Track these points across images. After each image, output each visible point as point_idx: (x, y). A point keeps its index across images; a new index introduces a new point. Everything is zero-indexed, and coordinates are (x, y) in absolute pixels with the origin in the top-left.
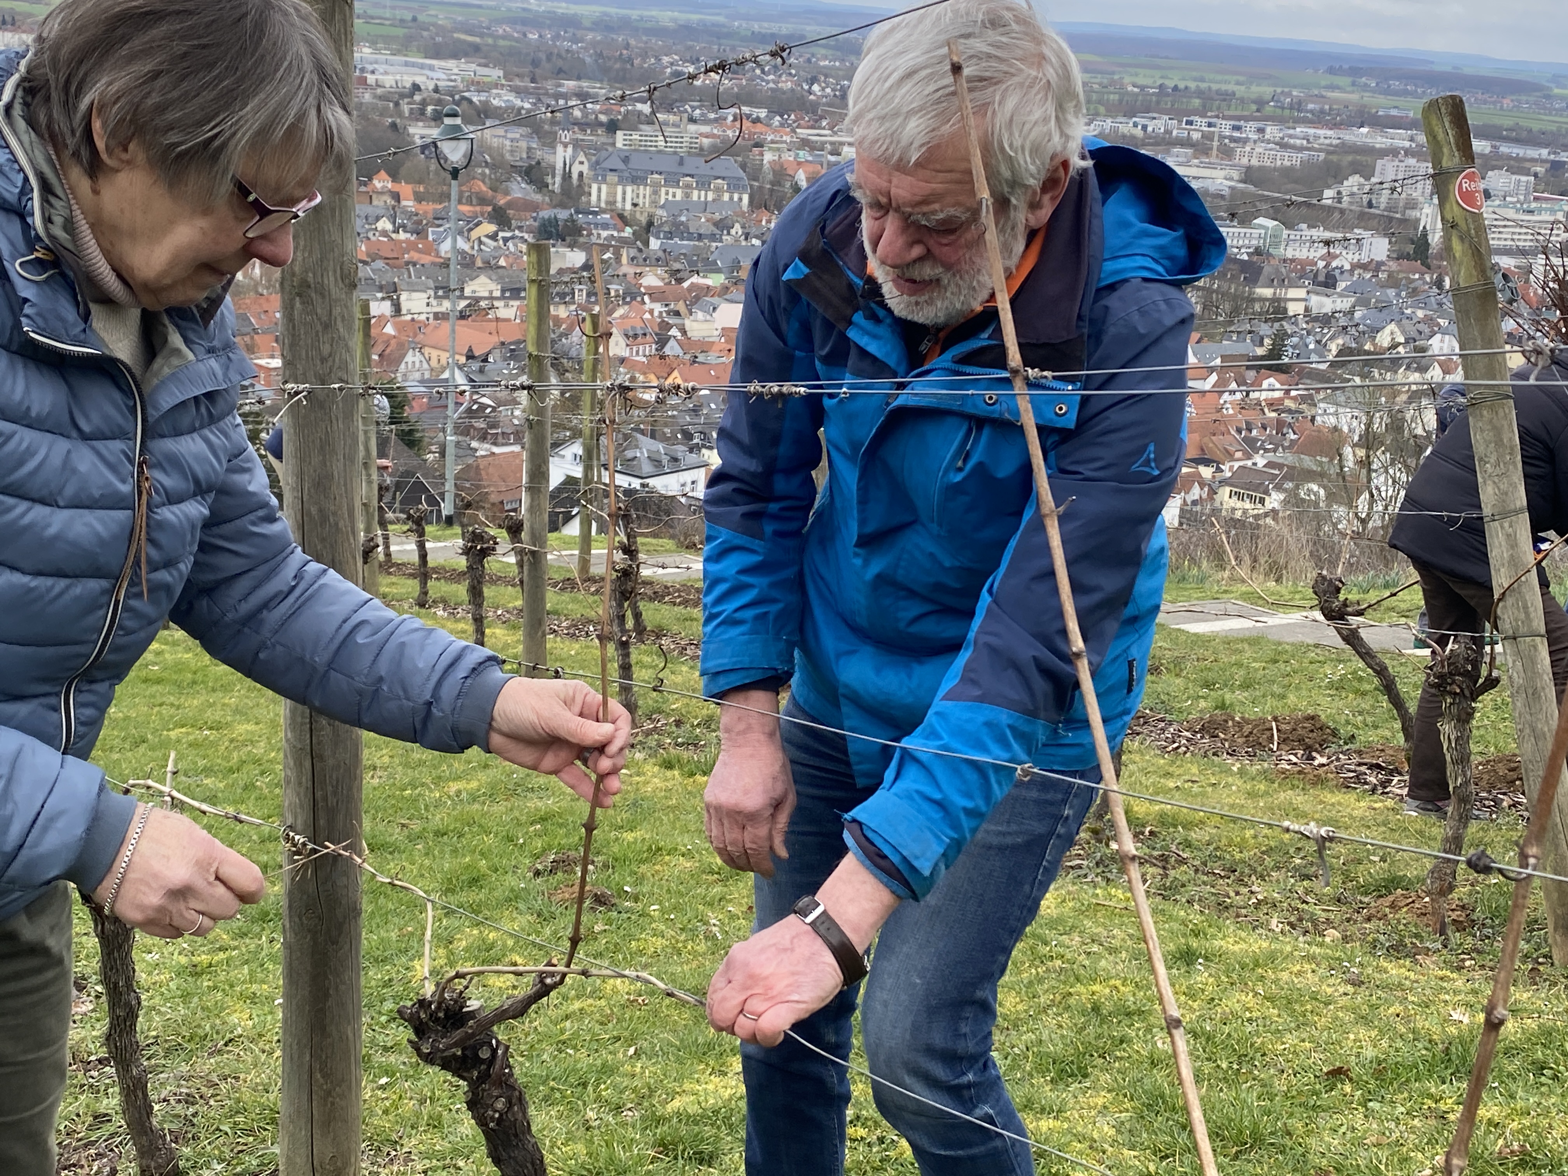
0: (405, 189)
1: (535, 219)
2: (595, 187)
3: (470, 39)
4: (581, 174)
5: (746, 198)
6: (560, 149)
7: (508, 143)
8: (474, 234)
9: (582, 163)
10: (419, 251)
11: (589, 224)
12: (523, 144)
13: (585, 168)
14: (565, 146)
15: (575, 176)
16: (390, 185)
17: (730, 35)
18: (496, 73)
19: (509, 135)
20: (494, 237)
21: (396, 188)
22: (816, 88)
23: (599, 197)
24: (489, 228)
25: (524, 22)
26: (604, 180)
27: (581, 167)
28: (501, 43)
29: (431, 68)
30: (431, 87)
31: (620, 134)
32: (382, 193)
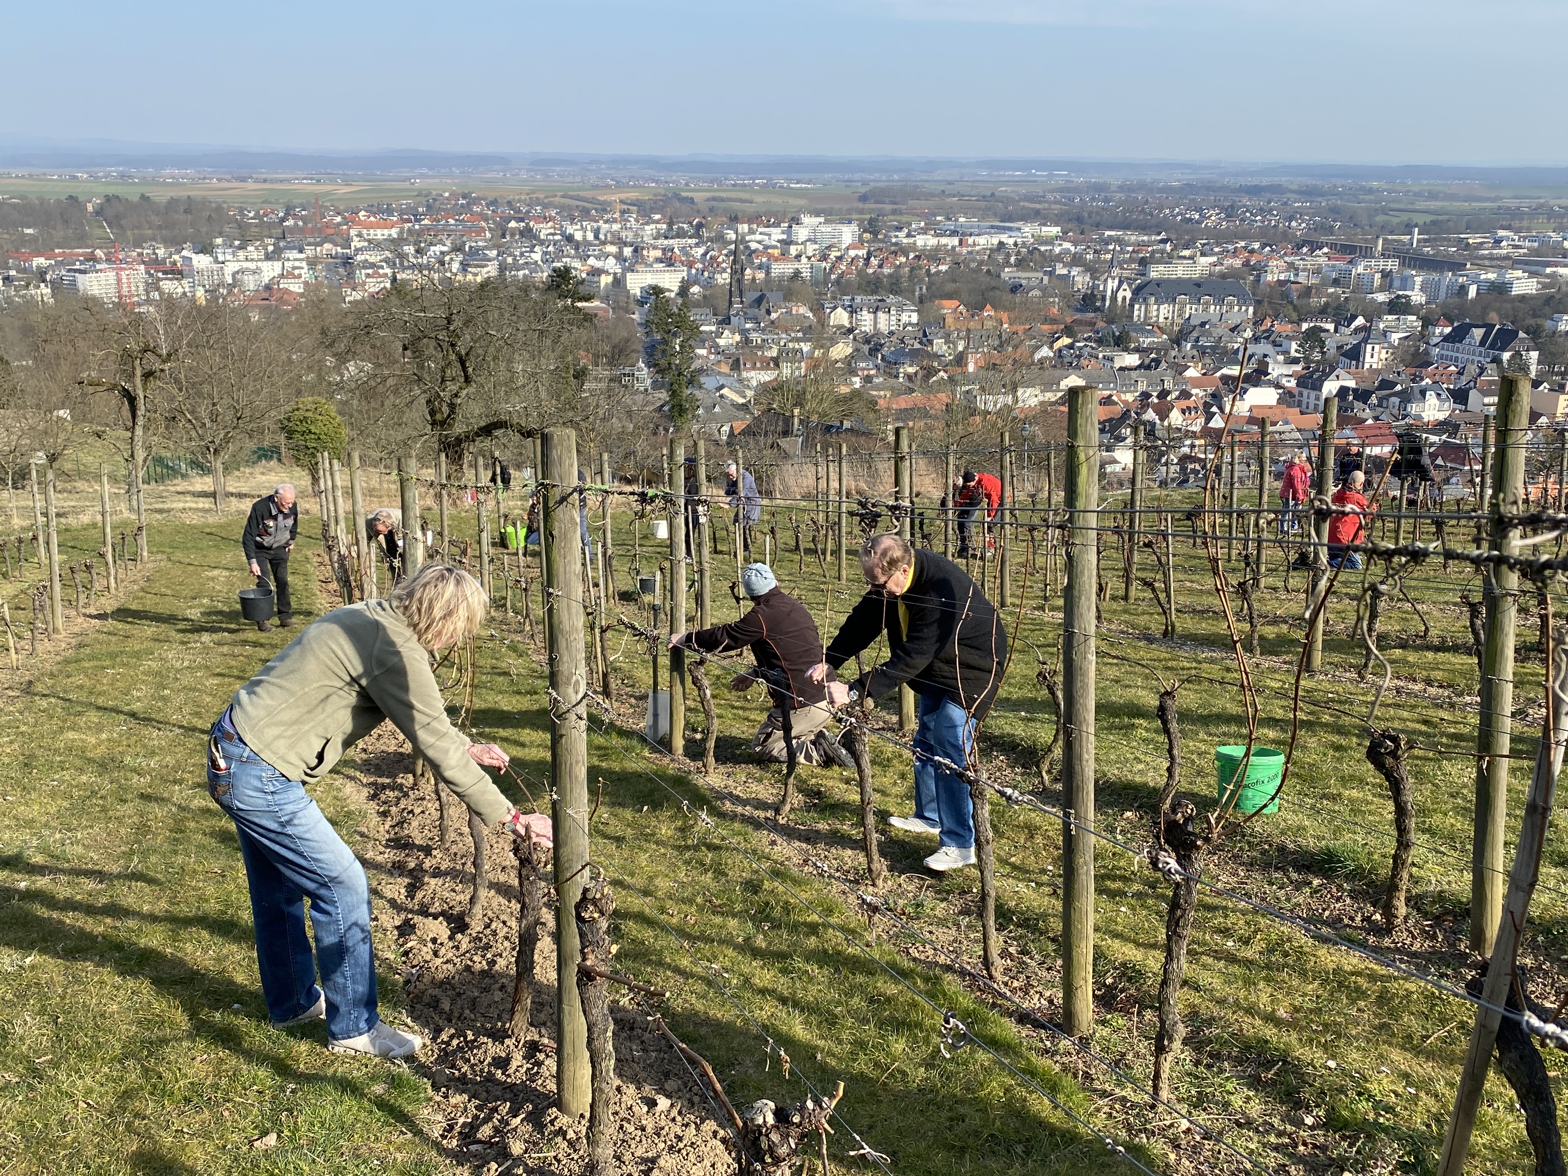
0: (1004, 316)
1: (1099, 333)
2: (1137, 307)
3: (1032, 206)
4: (1124, 298)
5: (1251, 310)
6: (1109, 281)
8: (1057, 345)
9: (1125, 290)
11: (1137, 334)
12: (1080, 279)
13: (1129, 295)
14: (1113, 279)
15: (1120, 299)
16: (992, 313)
17: (1223, 188)
18: (1055, 230)
19: (1070, 274)
20: (1070, 347)
21: (998, 316)
22: (1294, 224)
23: (1140, 315)
24: (1066, 341)
25: (1069, 190)
26: (1143, 302)
27: (1126, 294)
28: (1054, 206)
29: (1010, 229)
30: (1011, 241)
31: (1149, 269)
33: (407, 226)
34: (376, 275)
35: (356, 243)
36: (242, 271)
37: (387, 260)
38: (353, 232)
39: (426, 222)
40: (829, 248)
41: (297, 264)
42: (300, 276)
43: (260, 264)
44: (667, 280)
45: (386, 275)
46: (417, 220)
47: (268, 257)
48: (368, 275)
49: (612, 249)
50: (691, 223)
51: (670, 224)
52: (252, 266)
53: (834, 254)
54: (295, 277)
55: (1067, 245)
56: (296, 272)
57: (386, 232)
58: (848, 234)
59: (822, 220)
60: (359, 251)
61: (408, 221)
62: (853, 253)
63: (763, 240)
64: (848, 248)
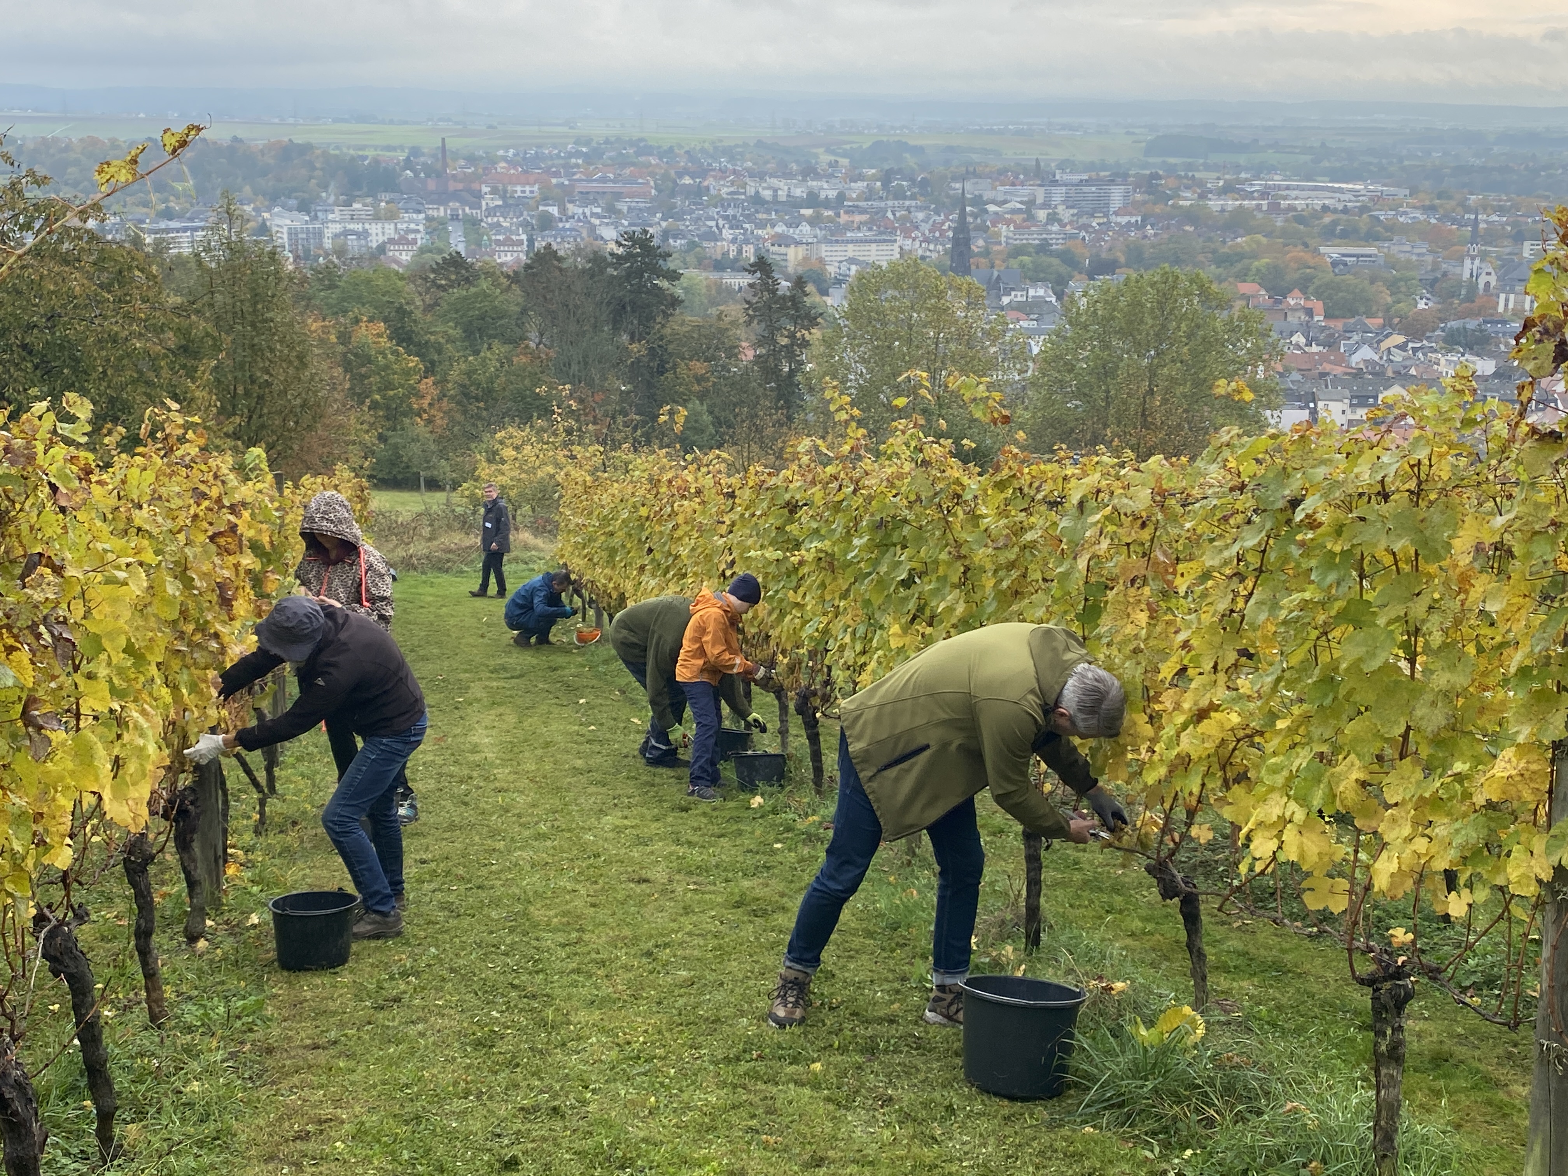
0: (1317, 306)
1: (1443, 330)
2: (1502, 296)
3: (1376, 160)
4: (1487, 284)
6: (1468, 262)
7: (1414, 258)
8: (1384, 345)
9: (1488, 274)
10: (1331, 362)
11: (1497, 333)
12: (1429, 258)
13: (1493, 280)
14: (1473, 258)
15: (1481, 286)
16: (1303, 302)
18: (1402, 192)
19: (1416, 251)
20: (1403, 347)
21: (1309, 305)
23: (1506, 305)
24: (1400, 339)
25: (1428, 141)
26: (1512, 291)
27: (1489, 278)
28: (1406, 162)
29: (1340, 191)
30: (1340, 208)
31: (1527, 244)
32: (1294, 310)
33: (554, 181)
34: (508, 242)
35: (490, 201)
36: (346, 233)
37: (526, 225)
38: (485, 189)
39: (578, 176)
40: (1092, 213)
41: (413, 226)
42: (414, 241)
43: (367, 226)
44: (873, 253)
45: (521, 243)
46: (565, 174)
47: (377, 218)
48: (498, 242)
49: (808, 212)
52: (358, 227)
53: (1097, 223)
54: (408, 243)
55: (1419, 215)
56: (411, 236)
57: (528, 189)
58: (1118, 196)
59: (1086, 176)
60: (491, 212)
61: (557, 174)
62: (1124, 220)
63: (1005, 202)
64: (1116, 213)
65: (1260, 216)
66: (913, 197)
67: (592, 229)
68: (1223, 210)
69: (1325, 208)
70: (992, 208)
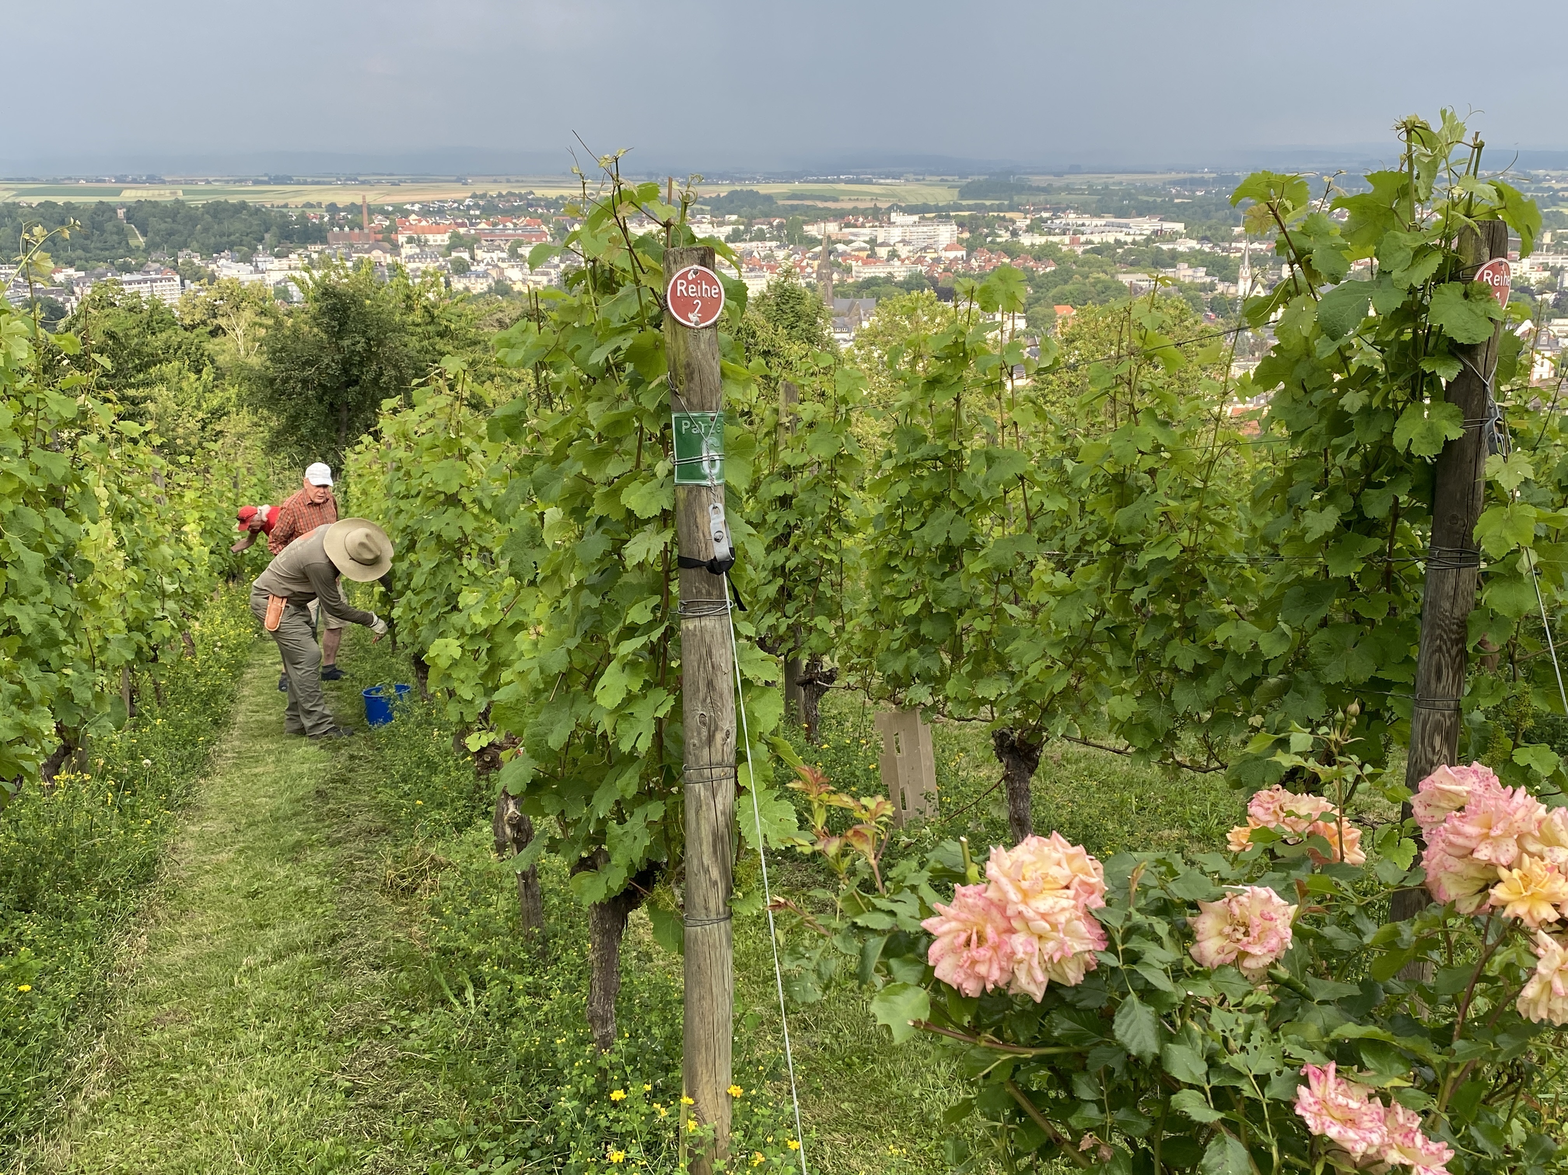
33: (461, 230)
35: (408, 249)
36: (286, 280)
37: (442, 269)
38: (402, 239)
39: (483, 226)
40: (924, 249)
46: (472, 224)
50: (771, 224)
51: (748, 226)
53: (929, 256)
55: (1194, 244)
57: (439, 238)
58: (946, 233)
59: (916, 218)
60: (410, 258)
61: (463, 225)
62: (951, 255)
63: (852, 242)
64: (946, 250)
65: (1065, 249)
66: (771, 240)
67: (502, 271)
68: (1033, 245)
69: (1117, 241)
70: (840, 247)
